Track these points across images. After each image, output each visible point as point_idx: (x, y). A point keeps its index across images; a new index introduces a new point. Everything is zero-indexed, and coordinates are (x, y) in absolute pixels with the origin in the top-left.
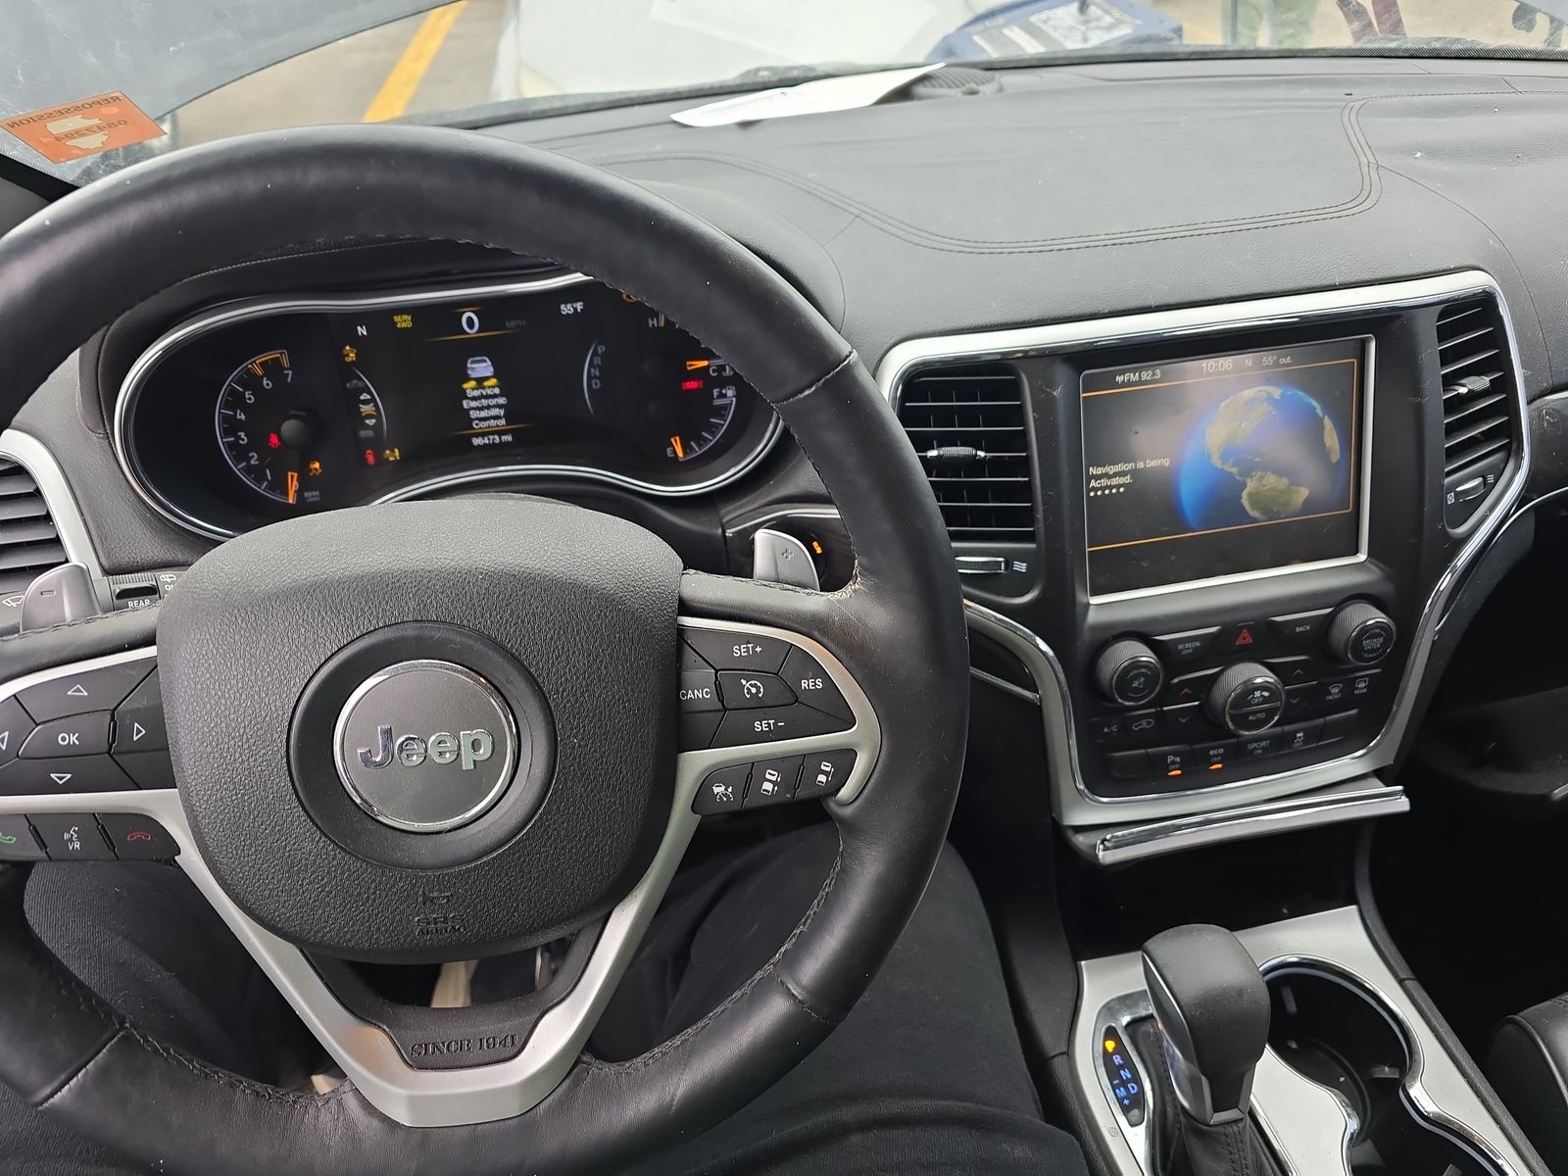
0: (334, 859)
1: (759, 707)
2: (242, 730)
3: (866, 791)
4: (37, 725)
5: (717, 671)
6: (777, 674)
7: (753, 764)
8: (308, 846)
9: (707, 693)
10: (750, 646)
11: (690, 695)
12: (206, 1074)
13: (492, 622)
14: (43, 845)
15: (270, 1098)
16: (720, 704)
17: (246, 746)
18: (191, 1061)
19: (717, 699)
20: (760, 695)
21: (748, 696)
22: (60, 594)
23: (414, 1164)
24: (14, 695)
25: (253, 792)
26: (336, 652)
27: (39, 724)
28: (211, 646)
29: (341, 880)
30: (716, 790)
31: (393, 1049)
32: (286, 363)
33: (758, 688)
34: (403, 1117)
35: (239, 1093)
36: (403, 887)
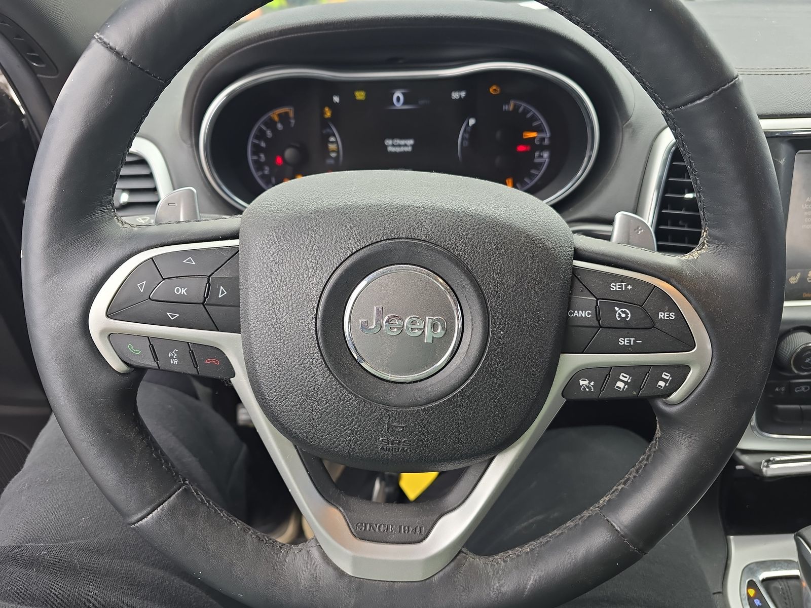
0: (335, 391)
1: (625, 328)
2: (289, 298)
3: (692, 396)
4: (164, 279)
5: (597, 299)
6: (641, 306)
7: (612, 367)
8: (320, 380)
9: (589, 314)
10: (623, 284)
11: (576, 314)
12: (231, 521)
13: (456, 245)
14: (156, 358)
15: (266, 543)
16: (597, 322)
17: (290, 309)
18: (222, 511)
19: (595, 319)
20: (627, 319)
21: (619, 319)
22: (179, 206)
23: (353, 601)
24: (152, 258)
25: (291, 339)
26: (355, 253)
27: (165, 279)
28: (276, 240)
29: (338, 406)
30: (582, 383)
31: (345, 523)
32: (291, 115)
33: (627, 314)
34: (348, 570)
35: (248, 537)
36: (376, 416)
